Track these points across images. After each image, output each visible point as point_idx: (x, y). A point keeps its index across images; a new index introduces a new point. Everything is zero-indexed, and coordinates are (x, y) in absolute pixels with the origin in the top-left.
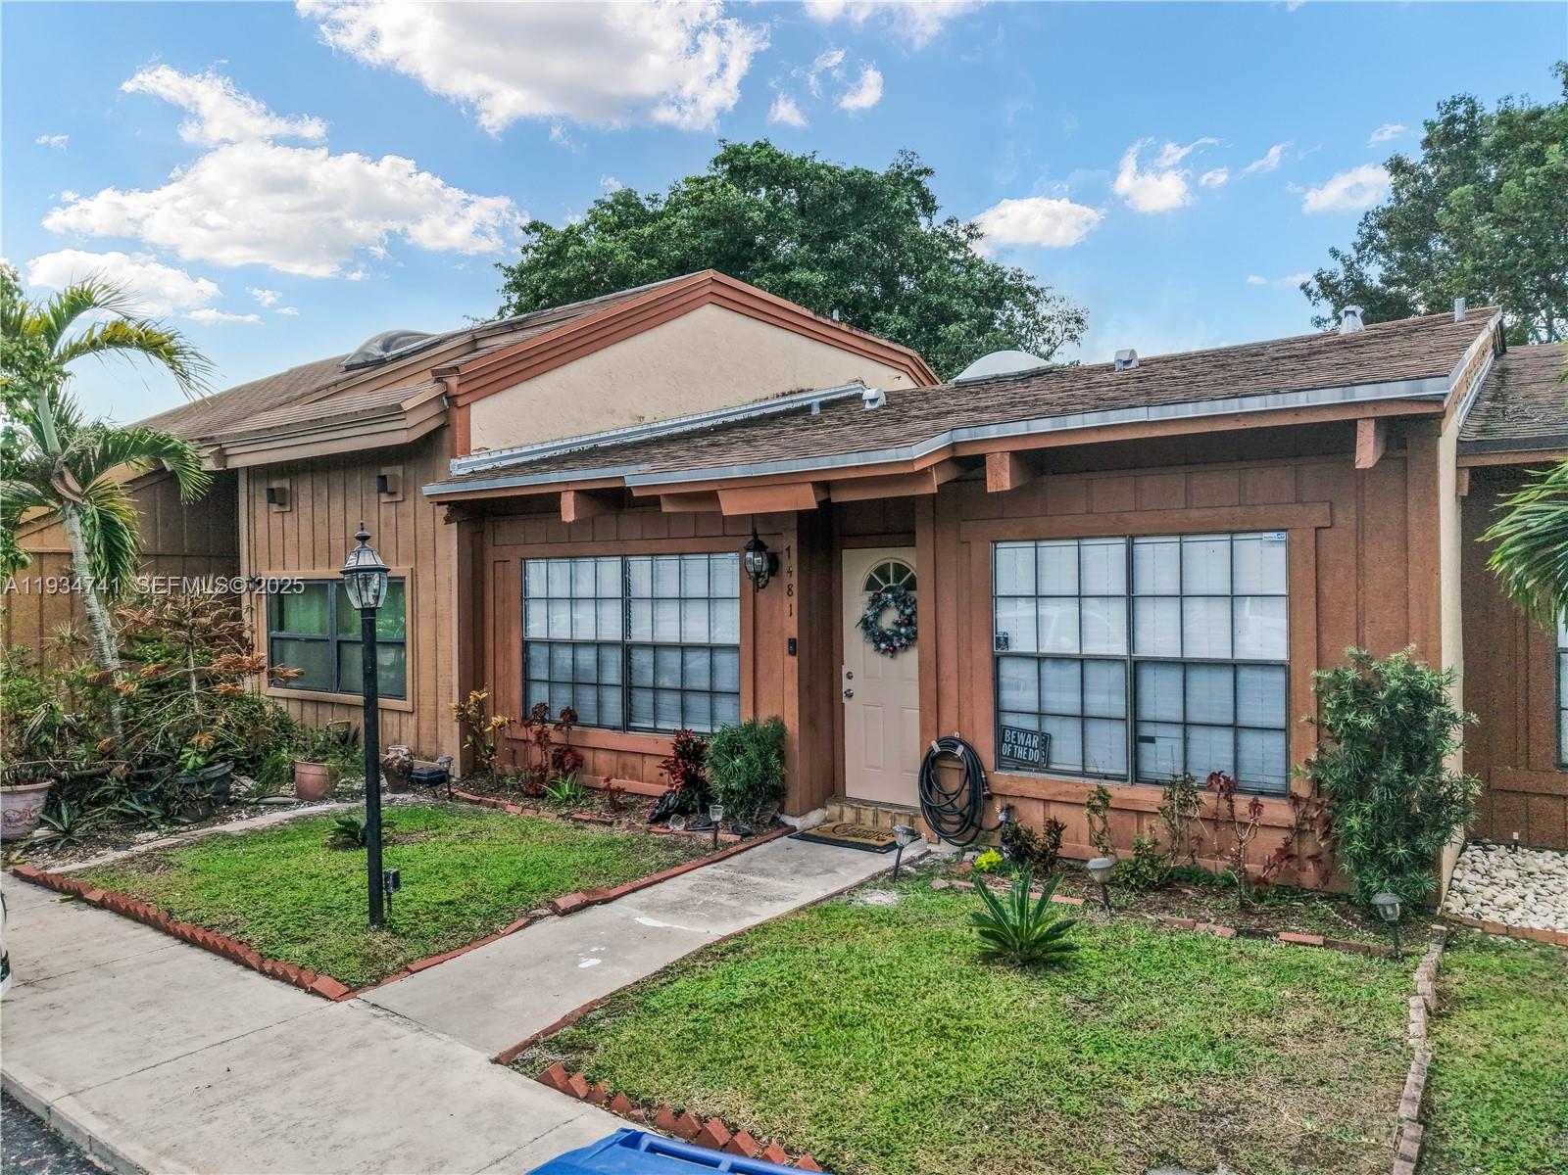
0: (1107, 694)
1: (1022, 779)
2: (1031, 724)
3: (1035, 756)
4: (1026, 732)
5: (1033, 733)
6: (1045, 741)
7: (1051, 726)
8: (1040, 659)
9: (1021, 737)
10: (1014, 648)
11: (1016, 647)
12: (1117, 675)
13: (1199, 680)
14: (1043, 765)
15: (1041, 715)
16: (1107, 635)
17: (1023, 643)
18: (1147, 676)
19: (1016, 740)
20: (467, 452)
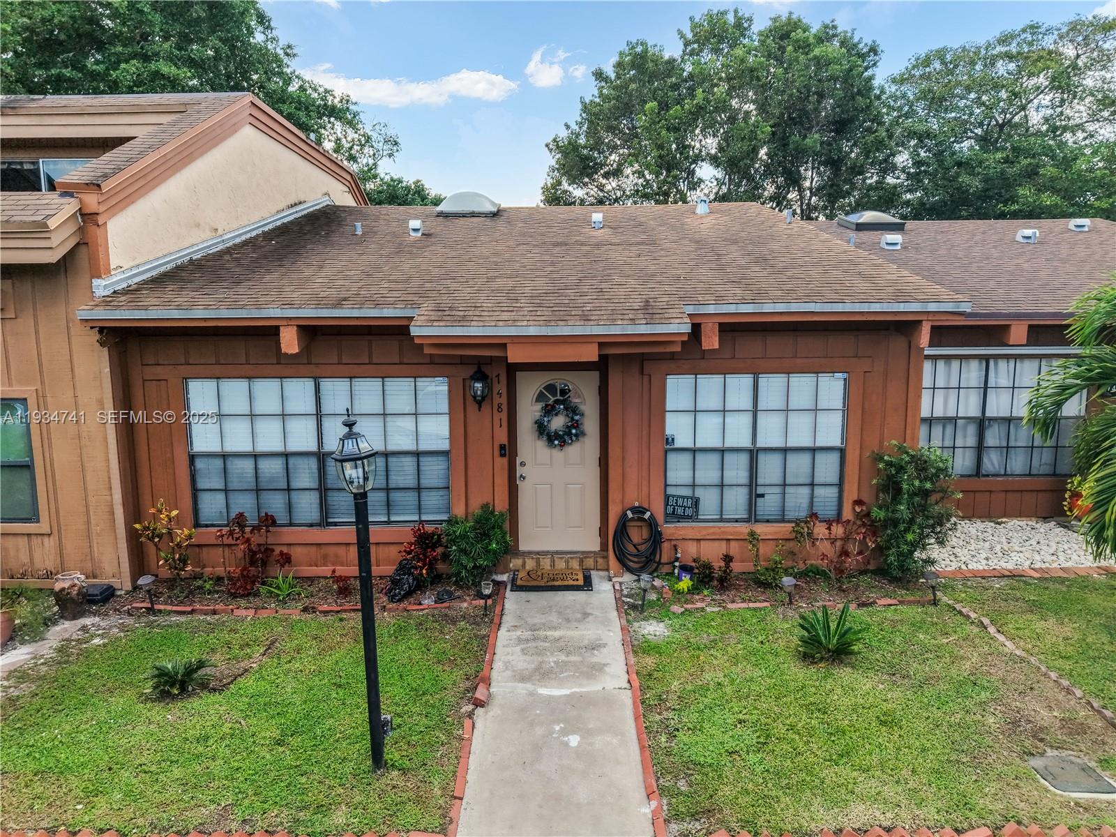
0: (737, 470)
1: (684, 528)
2: (686, 492)
3: (689, 512)
4: (683, 497)
5: (688, 498)
6: (696, 502)
7: (699, 493)
8: (694, 451)
9: (680, 502)
10: (678, 444)
11: (679, 444)
12: (744, 459)
13: (793, 459)
14: (693, 518)
15: (694, 486)
16: (739, 435)
17: (683, 441)
18: (762, 458)
19: (676, 503)
20: (108, 271)
